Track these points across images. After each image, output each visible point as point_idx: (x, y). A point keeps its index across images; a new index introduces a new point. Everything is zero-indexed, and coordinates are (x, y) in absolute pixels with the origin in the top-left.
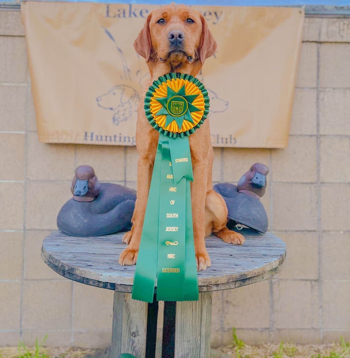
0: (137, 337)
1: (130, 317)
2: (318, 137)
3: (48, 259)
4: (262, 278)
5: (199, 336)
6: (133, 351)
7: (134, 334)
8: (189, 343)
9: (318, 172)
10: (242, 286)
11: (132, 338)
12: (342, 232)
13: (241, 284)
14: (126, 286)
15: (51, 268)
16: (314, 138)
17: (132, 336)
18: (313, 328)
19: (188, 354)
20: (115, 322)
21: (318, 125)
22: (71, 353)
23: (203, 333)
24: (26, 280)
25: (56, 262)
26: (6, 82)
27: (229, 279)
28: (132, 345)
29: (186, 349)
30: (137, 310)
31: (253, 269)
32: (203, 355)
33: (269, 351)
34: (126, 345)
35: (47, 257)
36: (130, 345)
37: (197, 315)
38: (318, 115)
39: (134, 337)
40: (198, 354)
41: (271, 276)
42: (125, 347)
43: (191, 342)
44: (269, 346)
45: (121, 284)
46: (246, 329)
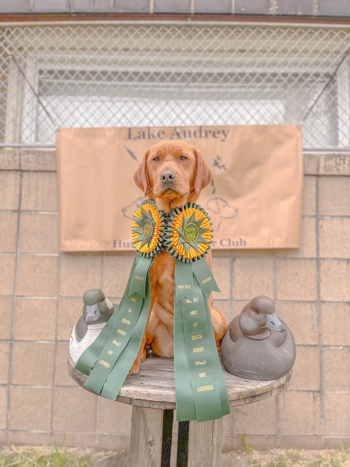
0: (153, 446)
1: (147, 427)
2: (318, 260)
3: (72, 372)
4: (270, 394)
5: (211, 446)
6: (150, 459)
7: (151, 443)
8: (201, 453)
9: (319, 291)
10: (251, 403)
11: (149, 447)
12: (341, 347)
13: (250, 401)
14: (142, 401)
15: (75, 380)
16: (314, 262)
17: (148, 445)
18: (315, 435)
19: (200, 464)
20: (133, 430)
21: (318, 249)
22: (96, 454)
23: (215, 443)
24: (57, 386)
25: (79, 375)
26: (42, 211)
27: (239, 396)
28: (149, 453)
29: (198, 458)
30: (153, 420)
31: (263, 386)
32: (215, 464)
33: (275, 456)
34: (143, 453)
35: (71, 370)
36: (147, 453)
37: (209, 426)
38: (317, 241)
39: (151, 445)
40: (209, 463)
41: (279, 392)
42: (142, 455)
43: (204, 452)
44: (275, 451)
45: (137, 399)
46: (254, 435)
